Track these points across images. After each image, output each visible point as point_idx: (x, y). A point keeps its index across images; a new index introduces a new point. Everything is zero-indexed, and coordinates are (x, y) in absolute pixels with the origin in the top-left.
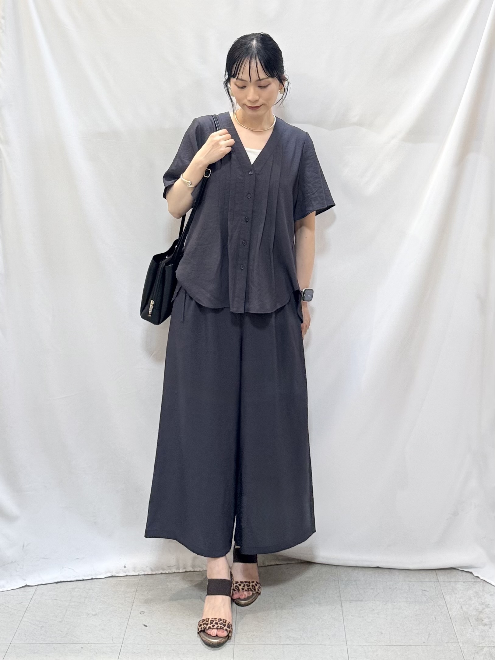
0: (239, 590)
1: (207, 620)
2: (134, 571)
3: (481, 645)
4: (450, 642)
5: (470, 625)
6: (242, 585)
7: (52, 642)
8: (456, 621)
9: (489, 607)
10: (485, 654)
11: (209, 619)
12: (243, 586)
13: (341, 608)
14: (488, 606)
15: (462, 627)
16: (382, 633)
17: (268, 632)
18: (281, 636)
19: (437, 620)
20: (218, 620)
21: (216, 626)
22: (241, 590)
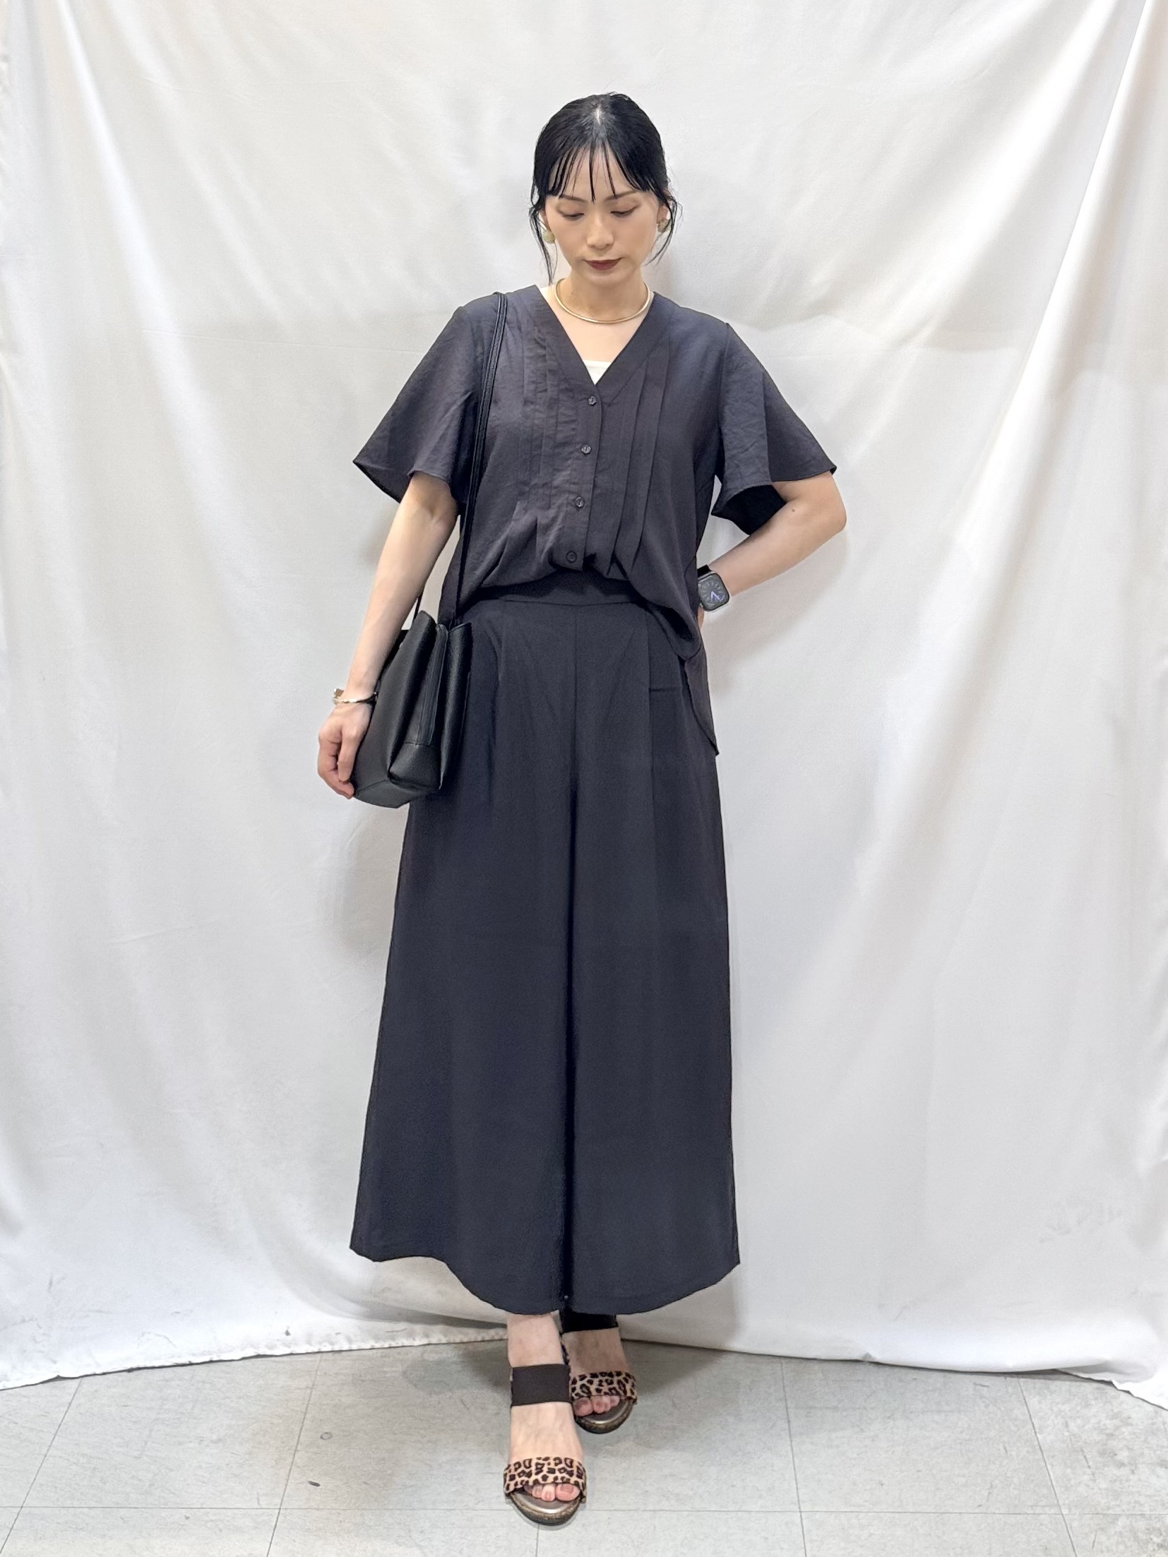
0: (589, 1394)
1: (527, 1464)
2: (309, 1343)
3: (1111, 1512)
4: (1041, 1504)
5: (1086, 1464)
6: (596, 1381)
7: (117, 1504)
8: (1053, 1457)
9: (1131, 1425)
10: (1121, 1532)
11: (530, 1461)
12: (598, 1383)
13: (786, 1425)
14: (1126, 1421)
15: (1069, 1471)
16: (882, 1485)
17: (617, 1481)
18: (647, 1491)
19: (1009, 1453)
20: (553, 1463)
21: (551, 1477)
22: (594, 1393)
